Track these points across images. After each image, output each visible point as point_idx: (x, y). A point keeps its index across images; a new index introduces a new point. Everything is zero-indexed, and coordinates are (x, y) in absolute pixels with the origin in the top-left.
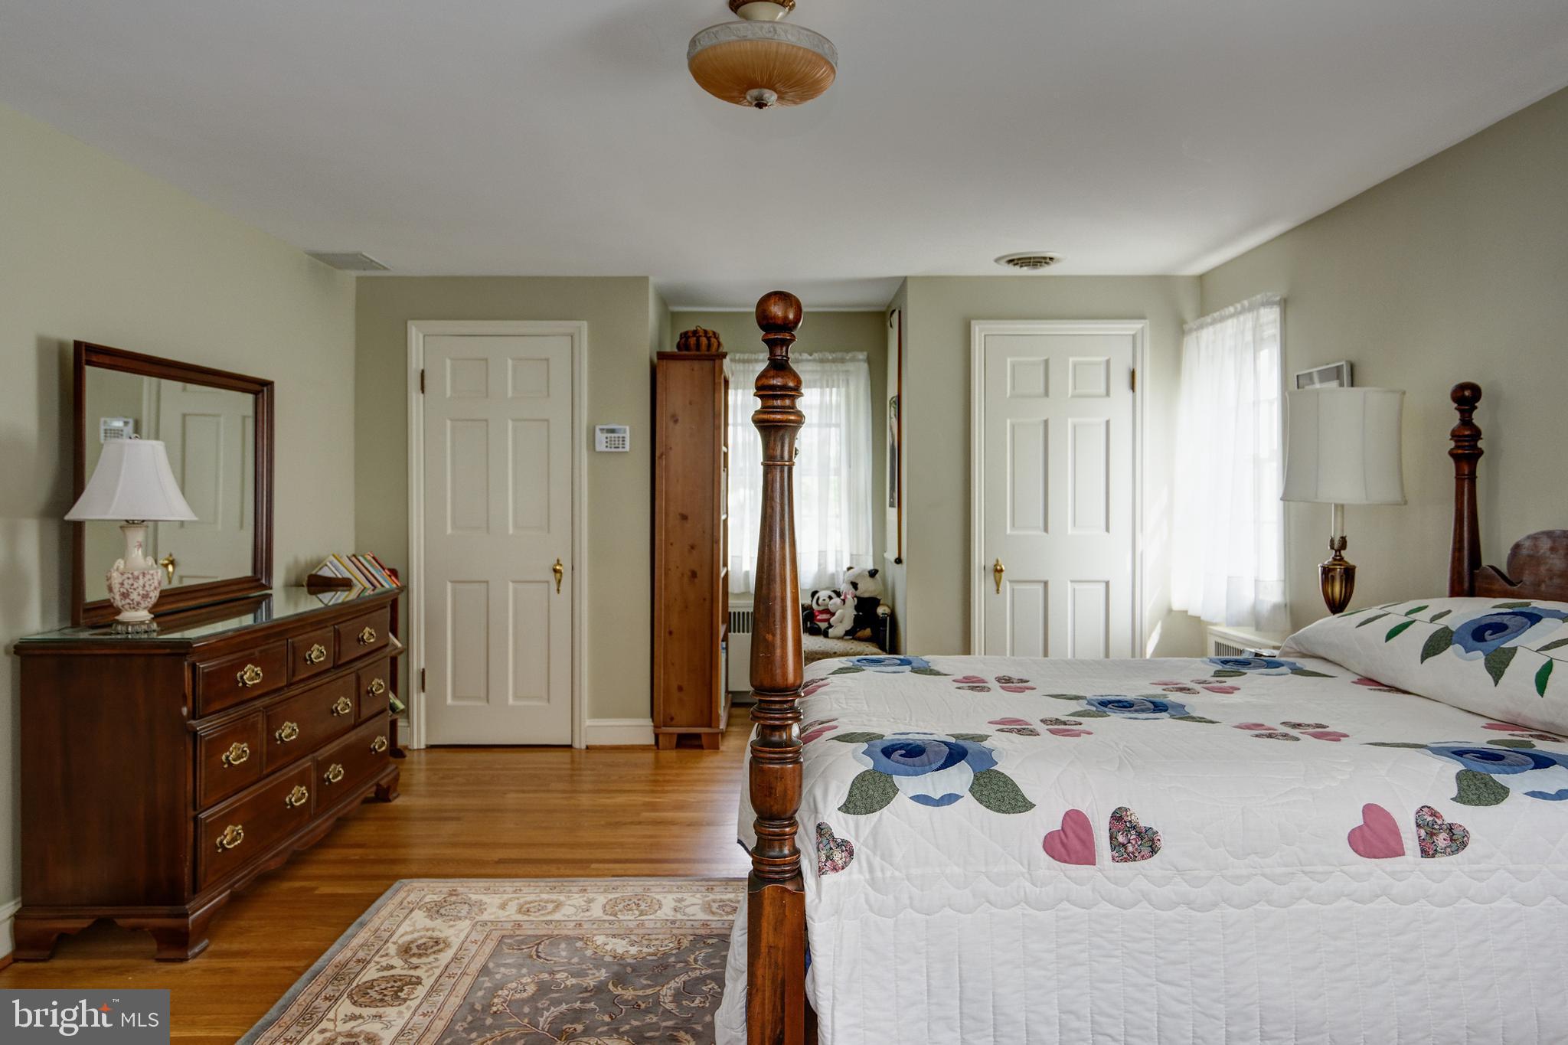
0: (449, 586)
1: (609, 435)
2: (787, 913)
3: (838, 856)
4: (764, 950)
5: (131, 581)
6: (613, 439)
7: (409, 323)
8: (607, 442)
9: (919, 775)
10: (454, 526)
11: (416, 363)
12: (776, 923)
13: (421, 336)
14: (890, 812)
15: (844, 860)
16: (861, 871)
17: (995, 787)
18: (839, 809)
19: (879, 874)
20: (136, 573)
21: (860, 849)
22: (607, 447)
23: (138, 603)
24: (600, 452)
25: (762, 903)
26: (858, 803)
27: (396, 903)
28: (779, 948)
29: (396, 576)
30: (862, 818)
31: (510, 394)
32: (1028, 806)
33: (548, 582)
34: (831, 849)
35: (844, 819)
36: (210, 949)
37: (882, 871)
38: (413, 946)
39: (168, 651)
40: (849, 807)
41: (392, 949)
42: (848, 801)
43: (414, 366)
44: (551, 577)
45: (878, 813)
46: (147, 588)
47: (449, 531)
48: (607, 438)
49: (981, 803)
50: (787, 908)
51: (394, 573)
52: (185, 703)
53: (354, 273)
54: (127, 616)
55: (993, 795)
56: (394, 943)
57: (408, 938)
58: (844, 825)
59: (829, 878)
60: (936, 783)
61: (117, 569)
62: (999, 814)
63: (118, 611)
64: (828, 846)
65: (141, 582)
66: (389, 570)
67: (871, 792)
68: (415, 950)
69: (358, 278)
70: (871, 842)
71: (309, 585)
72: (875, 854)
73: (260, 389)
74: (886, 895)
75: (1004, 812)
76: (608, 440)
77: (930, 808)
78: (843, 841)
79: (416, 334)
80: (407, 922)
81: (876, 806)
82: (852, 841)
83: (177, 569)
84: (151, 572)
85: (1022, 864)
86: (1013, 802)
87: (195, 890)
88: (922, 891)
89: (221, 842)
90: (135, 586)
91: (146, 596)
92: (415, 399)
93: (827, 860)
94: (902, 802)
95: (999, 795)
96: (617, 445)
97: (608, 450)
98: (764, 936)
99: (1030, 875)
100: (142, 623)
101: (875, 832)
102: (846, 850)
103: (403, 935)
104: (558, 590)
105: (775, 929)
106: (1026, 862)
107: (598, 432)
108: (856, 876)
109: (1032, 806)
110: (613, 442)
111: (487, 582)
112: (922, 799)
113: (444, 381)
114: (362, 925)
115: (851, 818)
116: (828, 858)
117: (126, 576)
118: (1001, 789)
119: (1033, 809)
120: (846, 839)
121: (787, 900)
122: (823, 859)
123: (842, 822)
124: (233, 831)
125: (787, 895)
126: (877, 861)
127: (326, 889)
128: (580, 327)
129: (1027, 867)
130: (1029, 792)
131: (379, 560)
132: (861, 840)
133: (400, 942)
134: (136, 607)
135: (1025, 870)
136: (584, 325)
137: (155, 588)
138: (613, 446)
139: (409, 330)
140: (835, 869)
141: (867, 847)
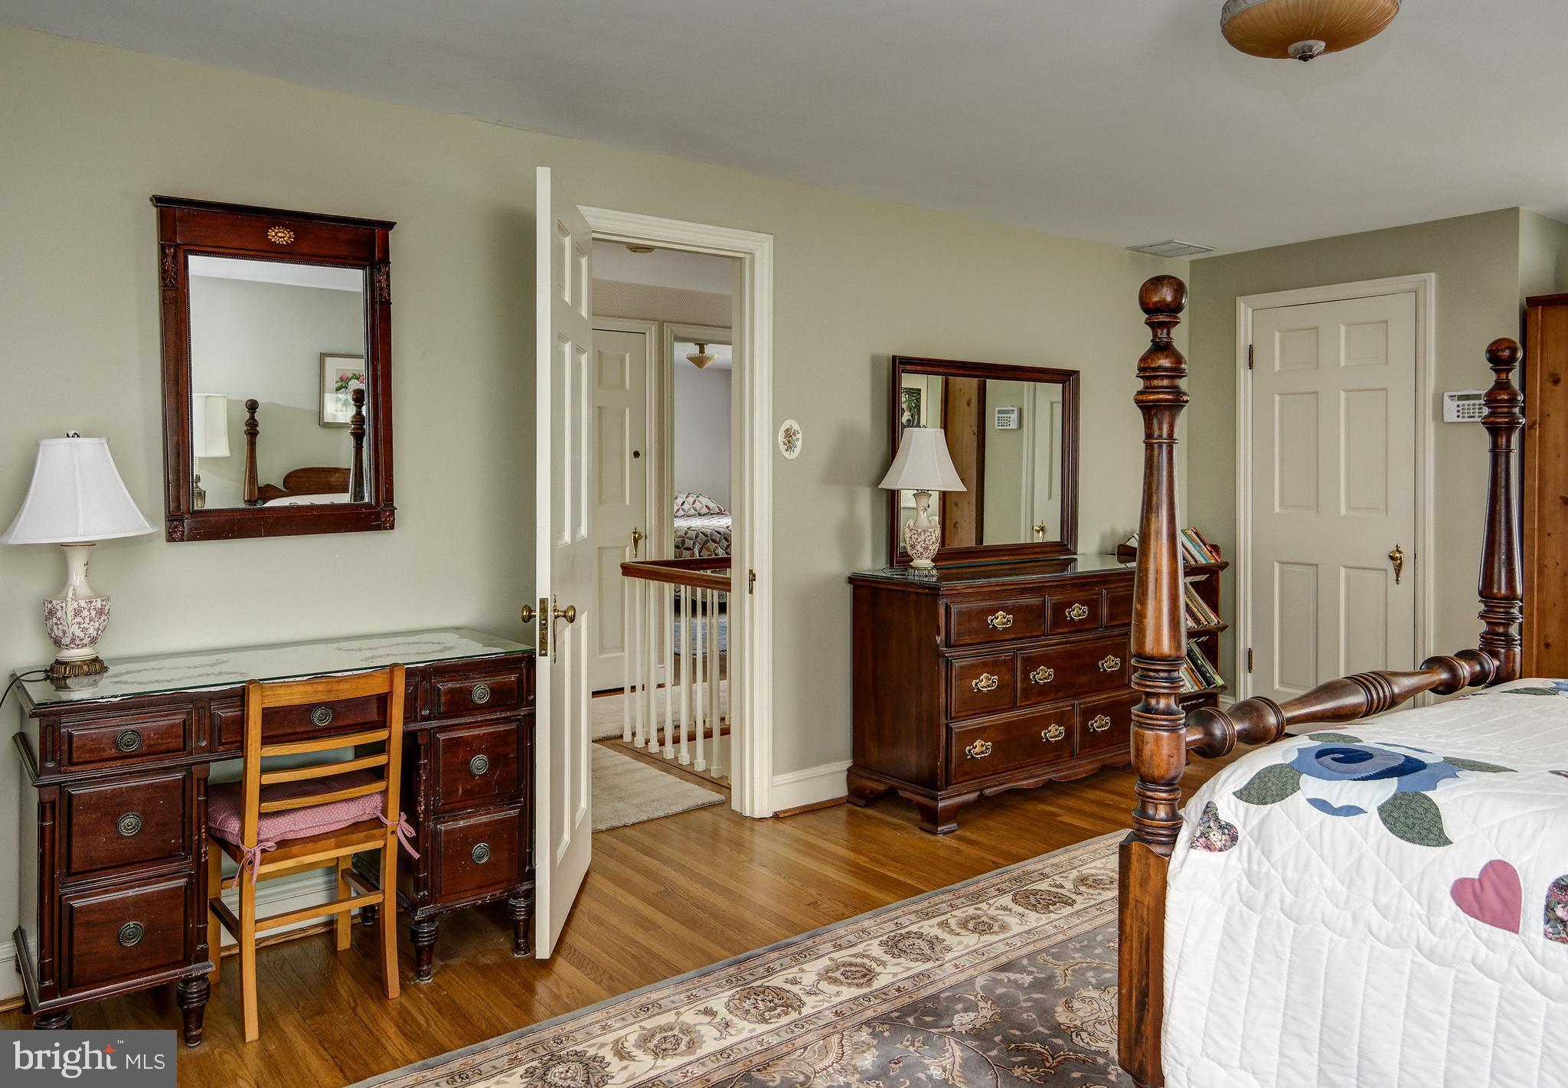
0: (1277, 566)
1: (1461, 403)
2: (1151, 873)
3: (1216, 837)
4: (1132, 902)
5: (916, 536)
6: (1466, 407)
7: (1238, 299)
8: (1458, 411)
9: (1331, 780)
10: (1282, 504)
11: (1244, 338)
12: (1142, 880)
13: (1250, 311)
14: (1282, 809)
15: (1223, 842)
16: (1240, 859)
17: (1411, 812)
18: (1234, 793)
19: (1255, 867)
20: (919, 530)
21: (1245, 838)
22: (1458, 416)
23: (922, 554)
24: (1448, 423)
25: (1130, 857)
26: (1253, 792)
27: (1107, 844)
28: (1144, 904)
29: (1218, 553)
30: (1253, 807)
31: (1343, 363)
32: (1442, 840)
33: (1385, 570)
34: (1210, 827)
35: (1235, 803)
36: (957, 833)
37: (1259, 864)
38: (1091, 879)
39: (927, 591)
40: (1244, 794)
41: (1074, 874)
42: (1245, 788)
43: (1242, 342)
44: (1390, 566)
45: (1269, 806)
46: (927, 542)
47: (1277, 509)
48: (1458, 406)
49: (1385, 824)
50: (1151, 869)
51: (1215, 549)
52: (939, 634)
53: (1189, 258)
54: (916, 563)
55: (1402, 820)
56: (1079, 871)
57: (1093, 871)
58: (1234, 810)
59: (1200, 854)
60: (1342, 791)
61: (909, 527)
62: (1403, 841)
63: (912, 560)
64: (1207, 824)
65: (923, 537)
66: (1211, 546)
67: (1270, 784)
68: (1090, 882)
69: (1192, 262)
70: (1256, 833)
71: (1119, 554)
72: (1256, 846)
73: (1067, 378)
74: (1259, 890)
75: (1408, 840)
76: (1460, 408)
77: (1324, 815)
78: (1227, 824)
79: (1245, 310)
80: (1103, 860)
81: (1269, 799)
82: (1239, 827)
83: (1046, 535)
84: (930, 530)
85: (1420, 904)
86: (1424, 832)
87: (948, 783)
88: (1296, 896)
89: (970, 751)
90: (919, 540)
91: (926, 549)
92: (1244, 375)
93: (1200, 837)
94: (1298, 801)
95: (1410, 822)
96: (1471, 414)
97: (1460, 420)
98: (1132, 889)
99: (1429, 920)
100: (926, 569)
101: (1261, 825)
102: (1229, 835)
103: (1090, 868)
104: (1397, 580)
105: (1141, 886)
106: (1425, 902)
107: (1447, 399)
108: (1233, 862)
109: (1448, 842)
110: (1466, 411)
111: (1317, 565)
112: (1321, 805)
113: (1273, 357)
114: (1066, 852)
115: (1242, 804)
116: (1202, 835)
117: (913, 532)
118: (1417, 815)
119: (1445, 848)
120: (1232, 823)
121: (1152, 861)
122: (1198, 834)
123: (1233, 806)
124: (982, 746)
125: (1151, 856)
126: (1257, 853)
127: (1066, 819)
128: (1425, 281)
129: (1426, 909)
130: (1449, 829)
131: (1203, 536)
132: (1249, 829)
133: (1084, 872)
134: (921, 555)
135: (1424, 913)
136: (1432, 278)
137: (933, 543)
138: (1466, 415)
139: (1237, 305)
140: (1209, 847)
141: (1251, 837)
